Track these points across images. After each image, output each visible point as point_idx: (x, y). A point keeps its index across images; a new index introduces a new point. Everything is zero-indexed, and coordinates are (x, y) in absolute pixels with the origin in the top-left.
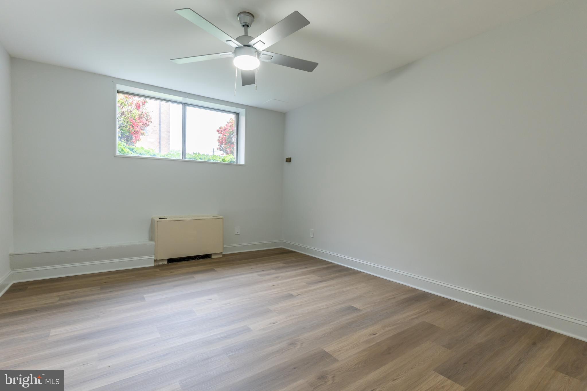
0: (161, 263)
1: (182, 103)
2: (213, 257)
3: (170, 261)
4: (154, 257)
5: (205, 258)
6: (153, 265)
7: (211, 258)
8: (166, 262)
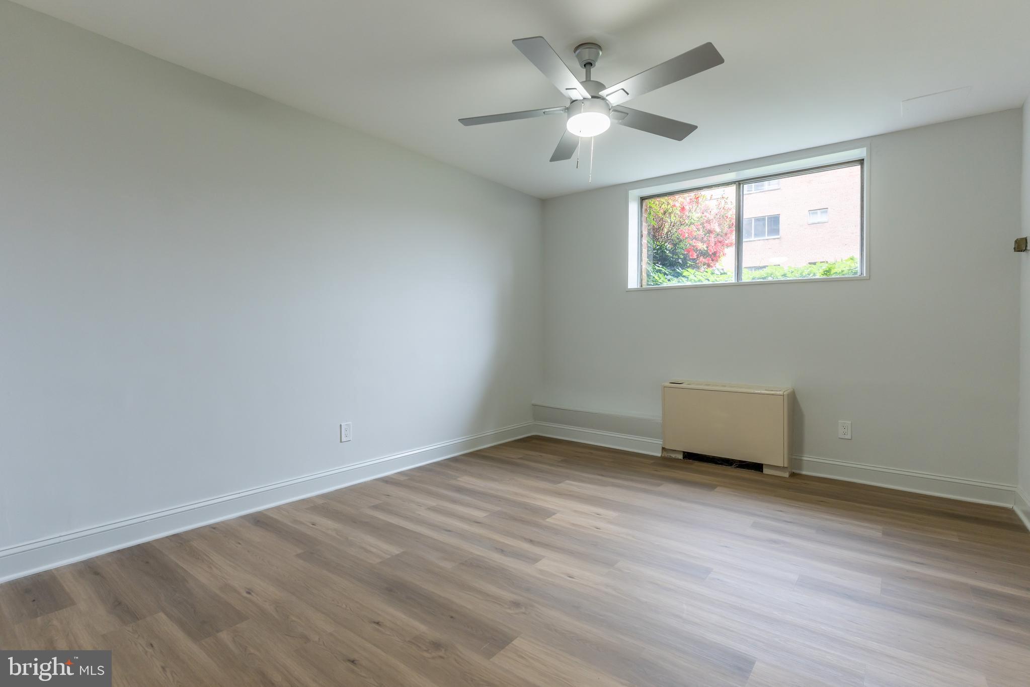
0: (673, 456)
1: (734, 182)
2: (766, 471)
3: (690, 456)
4: (661, 443)
5: (752, 470)
6: (659, 455)
7: (762, 471)
8: (680, 457)
